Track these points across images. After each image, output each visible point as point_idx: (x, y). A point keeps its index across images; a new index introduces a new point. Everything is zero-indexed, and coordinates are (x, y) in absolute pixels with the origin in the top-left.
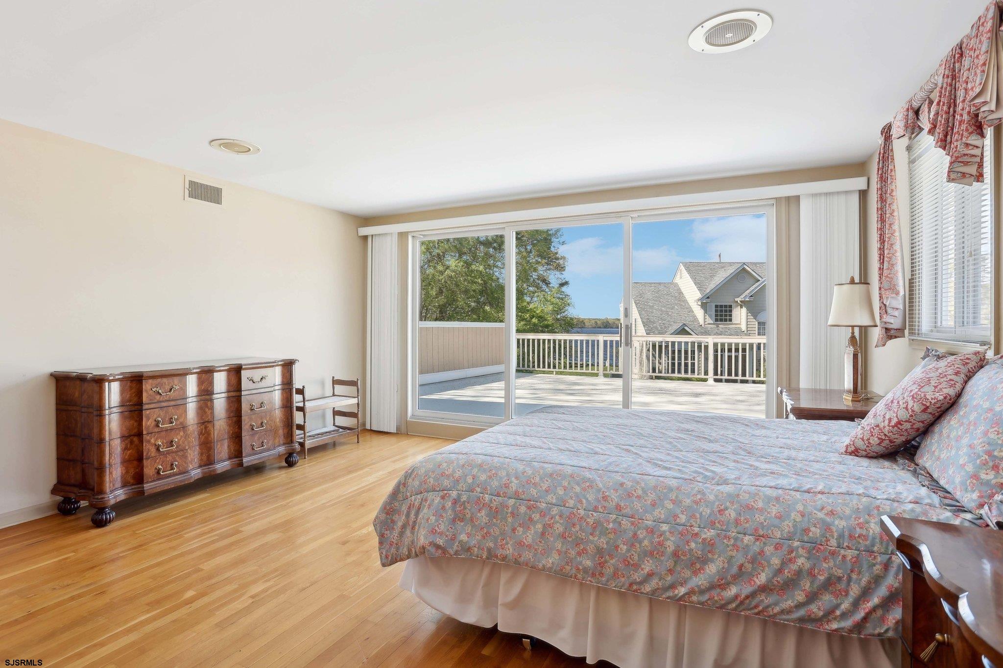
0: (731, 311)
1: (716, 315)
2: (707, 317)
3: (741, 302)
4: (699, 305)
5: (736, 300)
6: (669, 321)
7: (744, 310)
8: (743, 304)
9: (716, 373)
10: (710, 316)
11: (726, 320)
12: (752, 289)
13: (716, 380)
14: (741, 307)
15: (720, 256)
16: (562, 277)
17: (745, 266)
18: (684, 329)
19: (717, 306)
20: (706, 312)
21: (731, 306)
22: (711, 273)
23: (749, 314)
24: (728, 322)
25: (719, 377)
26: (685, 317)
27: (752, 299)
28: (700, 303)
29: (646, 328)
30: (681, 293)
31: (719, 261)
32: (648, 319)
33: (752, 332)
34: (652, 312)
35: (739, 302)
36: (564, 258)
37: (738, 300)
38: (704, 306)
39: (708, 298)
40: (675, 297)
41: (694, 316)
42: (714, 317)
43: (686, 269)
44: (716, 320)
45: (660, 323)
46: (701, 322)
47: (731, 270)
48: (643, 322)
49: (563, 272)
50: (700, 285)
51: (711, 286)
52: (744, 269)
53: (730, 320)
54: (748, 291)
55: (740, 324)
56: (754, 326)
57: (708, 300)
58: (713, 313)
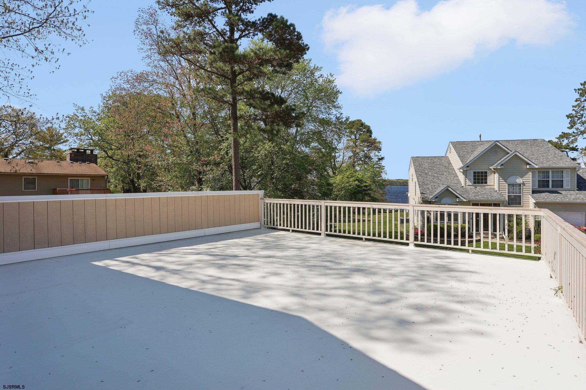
0: (486, 176)
1: (475, 179)
2: (467, 180)
3: (494, 169)
4: (461, 172)
5: (490, 168)
6: (438, 183)
7: (496, 175)
8: (496, 170)
9: (416, 239)
10: (469, 180)
11: (482, 183)
12: (503, 159)
13: (416, 245)
14: (495, 173)
15: (480, 136)
16: (379, 154)
17: (497, 143)
18: (448, 189)
19: (475, 173)
20: (466, 177)
21: (486, 173)
22: (472, 149)
23: (501, 178)
24: (484, 184)
25: (419, 243)
26: (451, 180)
27: (503, 167)
28: (462, 171)
29: (421, 189)
30: (450, 163)
31: (479, 140)
32: (423, 182)
33: (503, 191)
34: (427, 178)
35: (492, 169)
36: (380, 142)
37: (492, 168)
38: (465, 173)
39: (468, 167)
40: (445, 166)
41: (458, 180)
42: (473, 181)
43: (453, 147)
44: (475, 183)
45: (432, 185)
46: (463, 184)
47: (486, 146)
48: (419, 184)
49: (380, 152)
50: (462, 158)
51: (471, 158)
52: (496, 145)
53: (486, 183)
54: (500, 161)
55: (494, 186)
56: (505, 187)
57: (468, 169)
58: (472, 178)
